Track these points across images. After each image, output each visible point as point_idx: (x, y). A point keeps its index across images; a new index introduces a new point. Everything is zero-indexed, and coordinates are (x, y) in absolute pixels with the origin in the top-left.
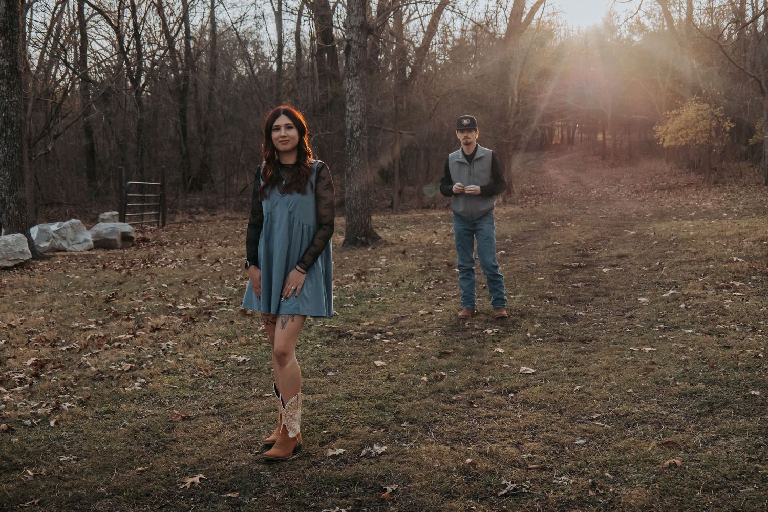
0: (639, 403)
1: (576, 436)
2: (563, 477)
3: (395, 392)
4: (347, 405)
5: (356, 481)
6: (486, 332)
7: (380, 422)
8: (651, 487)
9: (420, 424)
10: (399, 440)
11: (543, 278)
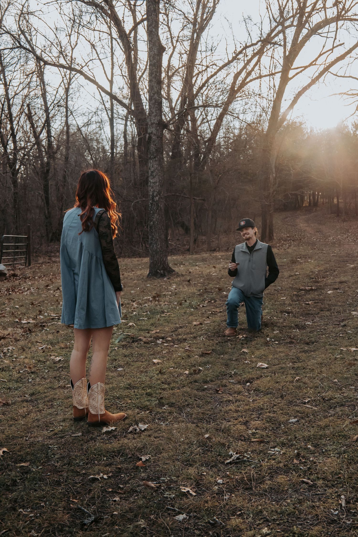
0: (341, 390)
1: (290, 416)
2: (276, 449)
3: (162, 383)
4: (126, 392)
5: (120, 452)
6: (238, 337)
7: (147, 406)
8: (341, 457)
9: (177, 406)
10: (159, 419)
11: (285, 298)
